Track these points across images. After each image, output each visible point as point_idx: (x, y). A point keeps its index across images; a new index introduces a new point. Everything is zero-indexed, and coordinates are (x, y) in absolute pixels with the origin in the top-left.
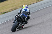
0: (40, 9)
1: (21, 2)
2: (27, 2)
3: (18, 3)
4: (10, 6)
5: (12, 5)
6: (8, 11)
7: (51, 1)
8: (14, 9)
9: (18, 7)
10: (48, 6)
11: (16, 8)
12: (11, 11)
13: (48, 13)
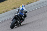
0: (30, 10)
1: (13, 4)
2: (18, 4)
3: (10, 5)
4: (3, 8)
5: (5, 7)
6: (1, 12)
7: (40, 4)
8: (6, 11)
9: (10, 9)
10: (37, 8)
11: (8, 10)
12: (4, 13)
13: (37, 14)
